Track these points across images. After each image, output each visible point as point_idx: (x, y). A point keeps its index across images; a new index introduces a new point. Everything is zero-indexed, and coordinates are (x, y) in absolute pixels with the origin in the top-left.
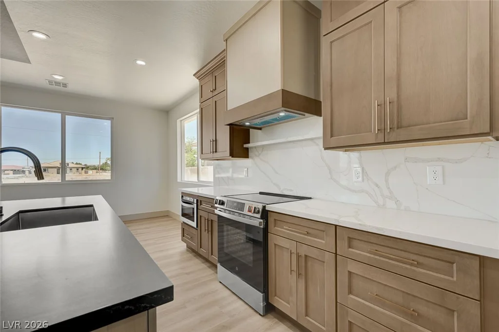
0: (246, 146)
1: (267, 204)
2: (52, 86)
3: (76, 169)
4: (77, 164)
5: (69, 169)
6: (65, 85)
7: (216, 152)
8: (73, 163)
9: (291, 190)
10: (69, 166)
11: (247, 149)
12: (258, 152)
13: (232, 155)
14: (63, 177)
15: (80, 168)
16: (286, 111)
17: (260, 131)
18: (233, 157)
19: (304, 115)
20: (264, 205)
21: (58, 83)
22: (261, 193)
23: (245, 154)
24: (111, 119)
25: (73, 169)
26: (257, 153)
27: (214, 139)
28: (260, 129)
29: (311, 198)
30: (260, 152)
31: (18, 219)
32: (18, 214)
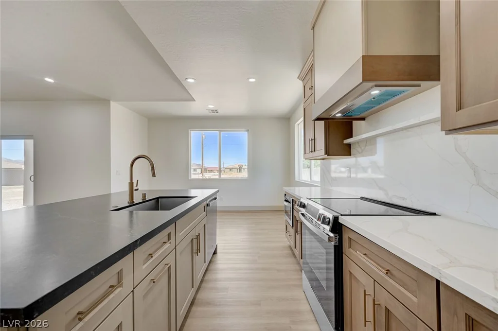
0: (346, 141)
1: (342, 215)
6: (217, 111)
7: (315, 151)
9: (404, 199)
10: (243, 168)
11: (349, 145)
12: (361, 148)
13: (327, 153)
14: (220, 175)
16: (376, 86)
17: (364, 121)
18: (328, 155)
19: (419, 86)
20: (336, 214)
21: (213, 111)
22: (363, 198)
23: (347, 151)
24: (248, 131)
26: (359, 150)
27: (313, 138)
28: (363, 119)
29: (434, 214)
30: (363, 148)
31: (158, 202)
32: (158, 199)
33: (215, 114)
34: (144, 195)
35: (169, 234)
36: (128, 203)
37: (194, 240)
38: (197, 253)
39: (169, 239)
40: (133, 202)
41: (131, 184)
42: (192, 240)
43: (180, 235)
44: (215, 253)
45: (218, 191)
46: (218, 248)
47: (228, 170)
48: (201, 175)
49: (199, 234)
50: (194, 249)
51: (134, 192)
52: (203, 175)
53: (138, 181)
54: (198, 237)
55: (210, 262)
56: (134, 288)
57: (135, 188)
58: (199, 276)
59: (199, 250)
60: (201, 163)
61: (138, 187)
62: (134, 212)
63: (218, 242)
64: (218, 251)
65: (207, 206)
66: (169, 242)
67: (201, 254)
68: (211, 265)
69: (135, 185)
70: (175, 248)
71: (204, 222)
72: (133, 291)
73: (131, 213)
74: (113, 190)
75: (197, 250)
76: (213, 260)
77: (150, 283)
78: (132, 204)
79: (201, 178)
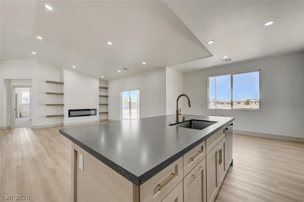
2: (228, 62)
3: (254, 102)
4: (255, 99)
5: (251, 102)
6: (230, 60)
8: (253, 99)
10: (251, 101)
14: (232, 107)
15: (257, 101)
21: (226, 60)
24: (260, 70)
25: (253, 102)
31: (191, 123)
32: (191, 120)
33: (229, 62)
34: (184, 118)
35: (202, 147)
36: (176, 121)
37: (217, 153)
38: (220, 163)
39: (202, 150)
40: (178, 121)
41: (177, 111)
42: (216, 153)
43: (209, 148)
44: (231, 165)
45: (234, 119)
46: (233, 162)
47: (236, 103)
48: (215, 106)
49: (221, 149)
50: (217, 159)
51: (179, 115)
52: (216, 106)
53: (180, 109)
54: (220, 151)
55: (228, 171)
56: (184, 178)
57: (179, 113)
58: (221, 180)
59: (221, 161)
60: (215, 98)
61: (181, 113)
62: (179, 127)
63: (234, 157)
64: (234, 164)
65: (226, 129)
66: (202, 152)
67: (222, 164)
68: (228, 173)
69: (179, 112)
70: (206, 157)
71: (224, 141)
72: (183, 180)
73: (177, 128)
74: (167, 114)
75: (220, 161)
76: (229, 170)
77: (191, 177)
78: (178, 123)
79: (215, 108)
